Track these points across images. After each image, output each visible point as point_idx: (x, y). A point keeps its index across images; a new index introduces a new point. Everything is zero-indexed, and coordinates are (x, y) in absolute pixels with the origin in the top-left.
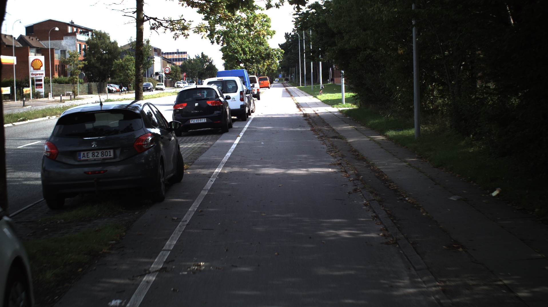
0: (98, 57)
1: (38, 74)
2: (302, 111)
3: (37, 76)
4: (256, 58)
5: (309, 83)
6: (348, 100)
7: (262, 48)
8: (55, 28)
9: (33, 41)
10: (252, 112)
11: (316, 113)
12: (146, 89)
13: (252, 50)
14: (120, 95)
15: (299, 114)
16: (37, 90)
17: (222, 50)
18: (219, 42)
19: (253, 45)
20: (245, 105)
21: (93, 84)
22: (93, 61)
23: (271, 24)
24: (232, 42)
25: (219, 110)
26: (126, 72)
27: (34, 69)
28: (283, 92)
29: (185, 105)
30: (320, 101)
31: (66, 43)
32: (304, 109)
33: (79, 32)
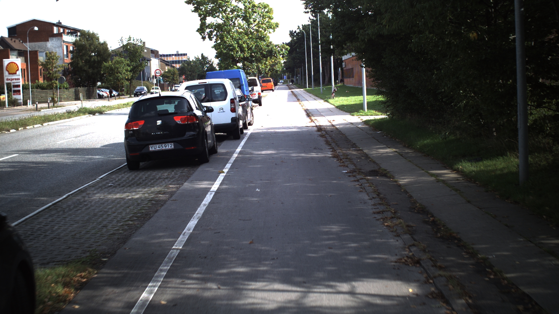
0: (86, 59)
1: (14, 79)
2: (314, 122)
3: (13, 81)
4: (255, 55)
5: (317, 83)
6: (372, 106)
7: (263, 44)
8: (34, 28)
9: (16, 44)
10: (250, 124)
11: (333, 126)
12: (140, 94)
13: (251, 46)
14: (109, 100)
15: (310, 127)
16: (15, 97)
17: (215, 47)
18: (212, 38)
19: (252, 40)
20: (238, 117)
21: (80, 89)
22: (81, 64)
23: (273, 15)
24: (227, 38)
25: (193, 131)
26: (116, 75)
27: (9, 74)
28: (289, 96)
29: (141, 123)
30: (334, 107)
31: (51, 44)
32: (316, 118)
33: (66, 33)
